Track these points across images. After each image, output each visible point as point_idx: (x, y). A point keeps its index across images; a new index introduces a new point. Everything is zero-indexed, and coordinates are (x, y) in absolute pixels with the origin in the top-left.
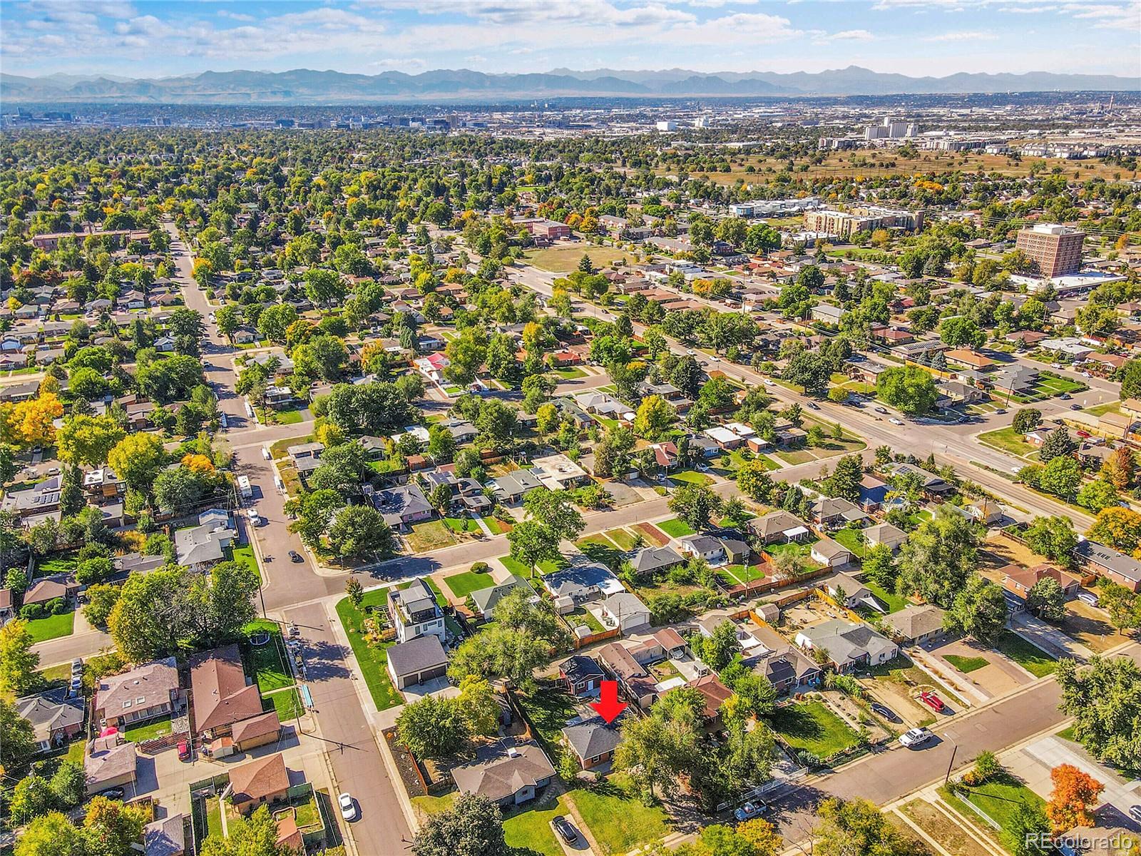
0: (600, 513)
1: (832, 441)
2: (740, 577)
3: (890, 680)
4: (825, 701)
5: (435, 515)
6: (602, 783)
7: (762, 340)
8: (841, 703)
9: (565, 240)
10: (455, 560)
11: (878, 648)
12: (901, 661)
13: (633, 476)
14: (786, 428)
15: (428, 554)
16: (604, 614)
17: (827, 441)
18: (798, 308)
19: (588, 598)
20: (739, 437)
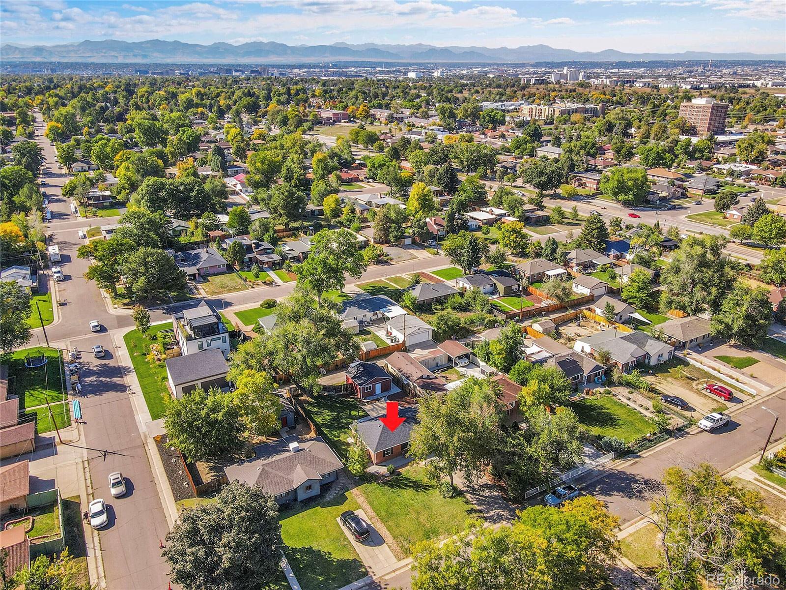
0: (380, 267)
1: (570, 221)
2: (512, 305)
3: (672, 377)
4: (614, 395)
5: (230, 269)
6: (394, 477)
7: (502, 167)
8: (631, 396)
9: (345, 122)
10: (245, 300)
11: (656, 350)
12: (676, 361)
13: (408, 241)
14: (532, 211)
15: (221, 296)
16: (389, 334)
17: (566, 221)
18: (526, 149)
19: (373, 322)
20: (494, 216)
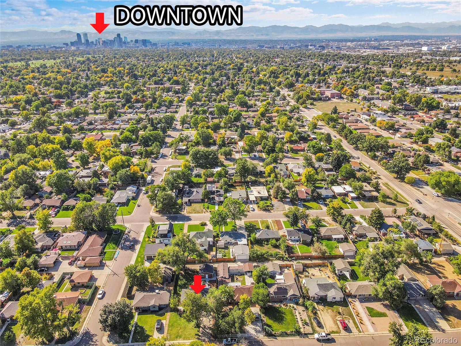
0: (264, 212)
1: (392, 201)
3: (332, 309)
4: (295, 309)
5: (203, 201)
7: (392, 151)
8: (302, 312)
9: (337, 99)
10: (196, 219)
11: (333, 294)
12: (344, 303)
13: (288, 200)
14: (370, 191)
15: (190, 215)
17: (388, 200)
19: (231, 244)
20: (345, 192)
